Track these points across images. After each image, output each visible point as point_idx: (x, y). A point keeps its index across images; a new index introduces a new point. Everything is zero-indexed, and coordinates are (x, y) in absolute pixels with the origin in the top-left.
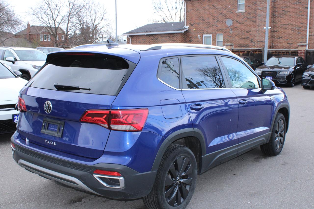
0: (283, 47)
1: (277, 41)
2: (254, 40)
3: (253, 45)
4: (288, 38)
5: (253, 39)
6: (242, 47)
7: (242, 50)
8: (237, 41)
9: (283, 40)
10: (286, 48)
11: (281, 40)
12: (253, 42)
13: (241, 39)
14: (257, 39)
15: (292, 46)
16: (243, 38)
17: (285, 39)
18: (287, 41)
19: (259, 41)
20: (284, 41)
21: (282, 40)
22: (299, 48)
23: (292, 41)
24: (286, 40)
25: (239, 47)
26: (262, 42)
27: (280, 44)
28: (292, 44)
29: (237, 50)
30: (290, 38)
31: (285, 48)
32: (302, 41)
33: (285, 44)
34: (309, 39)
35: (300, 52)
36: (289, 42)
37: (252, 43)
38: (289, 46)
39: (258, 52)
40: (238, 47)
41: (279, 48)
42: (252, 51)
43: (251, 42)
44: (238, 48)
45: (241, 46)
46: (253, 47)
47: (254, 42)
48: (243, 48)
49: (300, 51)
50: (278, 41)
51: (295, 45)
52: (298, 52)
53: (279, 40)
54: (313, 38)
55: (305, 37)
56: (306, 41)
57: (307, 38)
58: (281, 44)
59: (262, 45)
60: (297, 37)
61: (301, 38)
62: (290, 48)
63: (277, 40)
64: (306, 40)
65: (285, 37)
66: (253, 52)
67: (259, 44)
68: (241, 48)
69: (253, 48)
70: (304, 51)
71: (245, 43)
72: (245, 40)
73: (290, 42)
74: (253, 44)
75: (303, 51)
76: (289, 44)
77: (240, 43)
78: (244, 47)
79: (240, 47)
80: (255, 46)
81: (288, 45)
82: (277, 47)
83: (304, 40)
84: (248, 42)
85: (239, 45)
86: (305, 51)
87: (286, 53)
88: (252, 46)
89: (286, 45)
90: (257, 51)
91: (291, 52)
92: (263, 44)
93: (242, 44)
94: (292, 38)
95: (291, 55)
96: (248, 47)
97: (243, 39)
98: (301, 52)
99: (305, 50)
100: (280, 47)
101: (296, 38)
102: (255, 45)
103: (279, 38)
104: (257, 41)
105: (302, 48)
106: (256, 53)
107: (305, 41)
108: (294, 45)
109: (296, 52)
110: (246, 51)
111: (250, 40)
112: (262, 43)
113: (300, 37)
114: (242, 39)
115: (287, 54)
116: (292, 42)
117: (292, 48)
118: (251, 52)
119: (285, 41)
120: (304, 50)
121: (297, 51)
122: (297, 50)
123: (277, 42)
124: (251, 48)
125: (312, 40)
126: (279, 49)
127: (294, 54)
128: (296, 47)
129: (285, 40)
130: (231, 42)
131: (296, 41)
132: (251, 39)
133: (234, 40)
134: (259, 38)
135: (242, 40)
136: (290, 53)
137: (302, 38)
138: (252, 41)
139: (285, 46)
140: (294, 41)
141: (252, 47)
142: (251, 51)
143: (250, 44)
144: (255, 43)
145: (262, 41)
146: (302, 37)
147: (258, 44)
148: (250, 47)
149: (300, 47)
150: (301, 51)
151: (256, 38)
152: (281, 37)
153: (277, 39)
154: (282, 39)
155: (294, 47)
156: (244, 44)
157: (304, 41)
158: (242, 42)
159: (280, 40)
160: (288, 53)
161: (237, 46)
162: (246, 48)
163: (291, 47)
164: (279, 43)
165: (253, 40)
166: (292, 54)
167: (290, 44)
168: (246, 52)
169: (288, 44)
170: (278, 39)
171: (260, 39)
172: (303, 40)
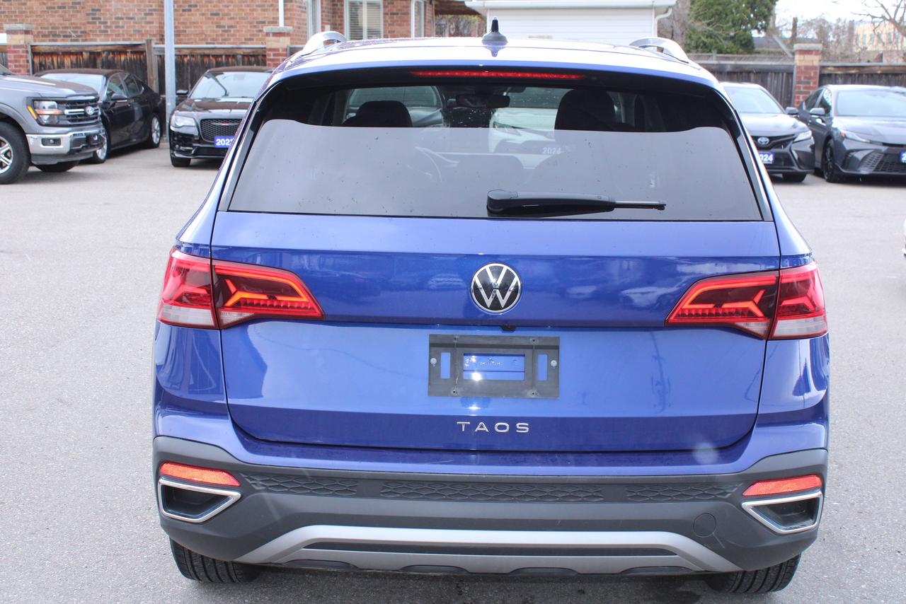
0: (202, 36)
1: (182, 17)
2: (103, 14)
3: (100, 31)
4: (217, 8)
5: (99, 10)
6: (59, 39)
7: (72, 50)
8: (37, 16)
9: (203, 15)
10: (214, 39)
11: (196, 15)
12: (100, 19)
13: (54, 8)
14: (113, 9)
15: (233, 35)
16: (60, 5)
17: (208, 10)
18: (215, 17)
19: (122, 19)
20: (204, 17)
21: (198, 13)
22: (271, 41)
23: (231, 19)
24: (212, 14)
25: (48, 36)
26: (132, 21)
27: (193, 29)
28: (232, 27)
29: (53, 49)
30: (226, 9)
31: (209, 41)
32: (265, 18)
33: (209, 28)
34: (285, 14)
35: (272, 53)
36: (223, 23)
37: (95, 23)
38: (222, 35)
39: (129, 55)
40: (42, 36)
41: (189, 39)
42: (109, 52)
43: (93, 19)
44: (44, 41)
45: (55, 35)
46: (103, 37)
47: (102, 20)
48: (63, 40)
49: (271, 50)
50: (186, 19)
51: (243, 33)
52: (265, 56)
53: (189, 15)
54: (296, 10)
55: (272, 5)
56: (278, 18)
57: (278, 10)
58: (197, 27)
59: (134, 31)
60: (248, 6)
61: (259, 9)
62: (225, 40)
63: (181, 15)
64: (275, 16)
65: (209, 5)
66: (111, 55)
67: (123, 27)
68: (56, 41)
69: (101, 40)
70: (285, 53)
71: (67, 23)
72: (66, 12)
73: (225, 22)
74: (100, 27)
75: (280, 52)
76: (224, 27)
77: (51, 21)
78: (64, 36)
79: (51, 38)
80: (109, 33)
81: (220, 31)
82: (182, 37)
83: (269, 15)
84: (80, 19)
85: (46, 32)
86: (286, 50)
87: (227, 56)
88: (98, 33)
89: (214, 31)
90: (125, 53)
91: (244, 56)
92: (137, 29)
93: (58, 28)
94: (231, 8)
95: (243, 64)
96: (80, 39)
97: (60, 8)
98: (274, 55)
99: (288, 49)
100: (193, 37)
101: (243, 8)
102: (109, 30)
103: (187, 8)
104: (114, 17)
105: (278, 41)
106: (123, 58)
107: (273, 18)
108: (238, 31)
109: (258, 55)
110: (86, 52)
111: (88, 14)
112: (132, 24)
113: (257, 6)
114: (56, 9)
115: (230, 60)
116: (232, 23)
117: (232, 41)
118: (104, 55)
119: (209, 18)
120: (285, 47)
121: (260, 51)
122: (265, 48)
123: (182, 20)
124: (92, 40)
125: (295, 15)
126: (192, 43)
127: (253, 59)
128: (246, 39)
129: (209, 16)
130: (14, 18)
131: (243, 18)
132: (93, 10)
133: (24, 12)
134: (120, 7)
135: (56, 12)
136: (240, 57)
137: (264, 10)
138: (94, 16)
139: (210, 36)
140: (240, 19)
141: (98, 39)
142: (104, 52)
143: (89, 27)
144: (109, 24)
145: (131, 16)
146: (264, 6)
147: (117, 27)
148: (92, 37)
149: (271, 38)
150: (276, 52)
151: (108, 7)
152: (196, 6)
153: (181, 12)
154: (198, 10)
155: (239, 39)
156: (66, 28)
157: (272, 20)
158: (55, 20)
159: (192, 15)
160: (234, 56)
161: (39, 32)
162: (71, 41)
163: (230, 39)
164: (188, 24)
165: (97, 12)
166: (246, 59)
167: (226, 28)
168: (86, 55)
169: (220, 29)
170: (184, 10)
171: (124, 8)
172: (266, 16)
